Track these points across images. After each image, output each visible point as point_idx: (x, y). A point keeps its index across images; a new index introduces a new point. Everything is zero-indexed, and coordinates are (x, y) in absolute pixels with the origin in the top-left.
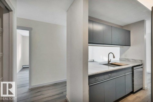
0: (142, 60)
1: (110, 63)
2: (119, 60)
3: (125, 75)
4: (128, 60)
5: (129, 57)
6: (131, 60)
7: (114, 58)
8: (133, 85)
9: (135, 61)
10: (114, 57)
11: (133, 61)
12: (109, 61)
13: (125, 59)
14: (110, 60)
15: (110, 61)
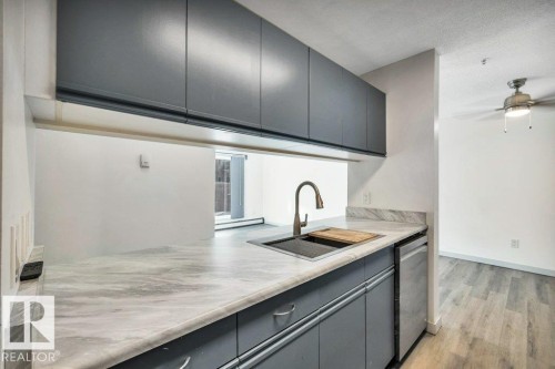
0: (425, 214)
1: (304, 231)
2: (344, 214)
3: (366, 292)
4: (377, 215)
5: (381, 203)
6: (388, 216)
7: (318, 207)
8: (396, 328)
9: (401, 217)
10: (319, 204)
11: (396, 217)
12: (298, 225)
13: (367, 210)
14: (302, 219)
15: (305, 225)
